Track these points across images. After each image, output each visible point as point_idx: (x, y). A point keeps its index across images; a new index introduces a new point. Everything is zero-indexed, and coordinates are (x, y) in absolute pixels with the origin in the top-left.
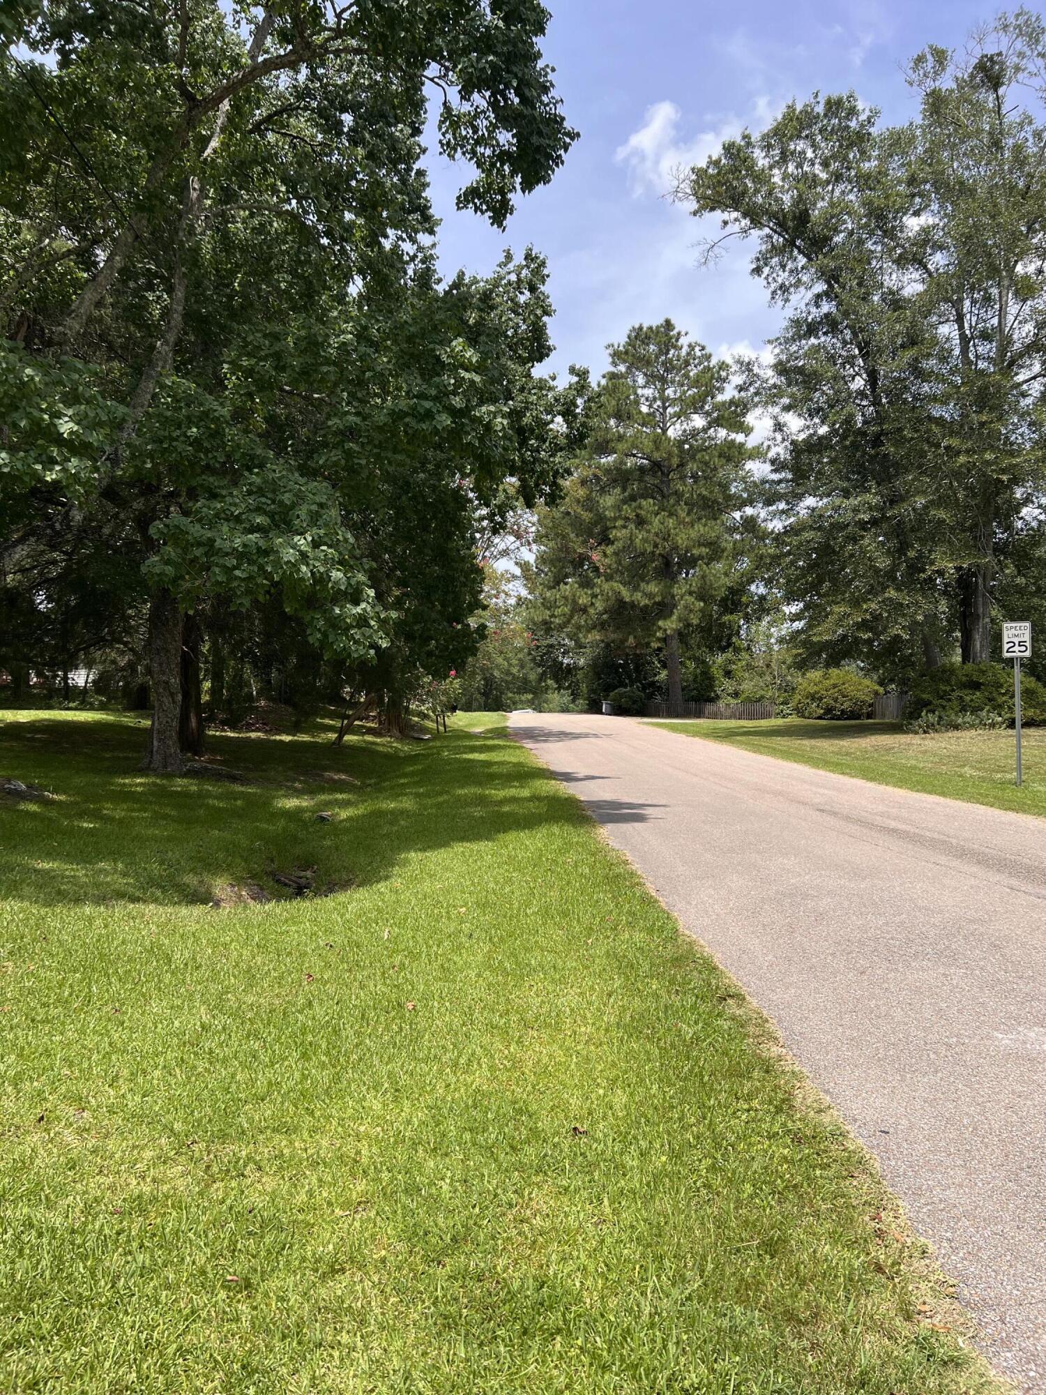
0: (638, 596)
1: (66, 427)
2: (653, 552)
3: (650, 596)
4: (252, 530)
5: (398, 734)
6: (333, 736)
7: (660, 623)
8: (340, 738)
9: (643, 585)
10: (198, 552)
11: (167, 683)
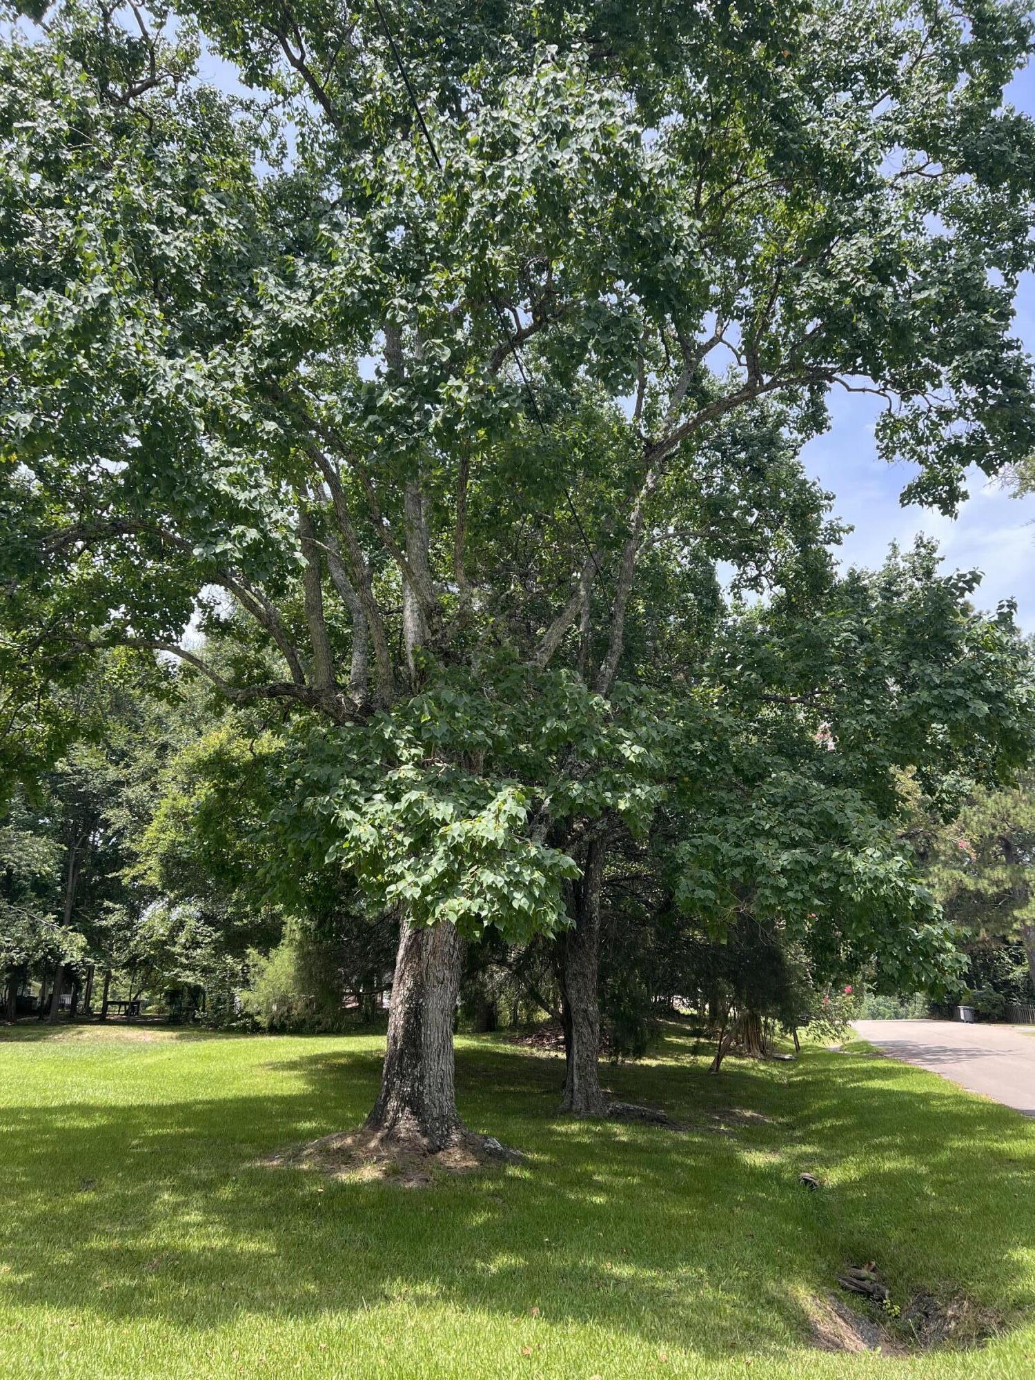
0: (983, 884)
1: (631, 751)
2: (991, 836)
3: (997, 883)
4: (794, 845)
5: (760, 1055)
6: (710, 1060)
7: (1016, 913)
8: (718, 1060)
9: (987, 871)
10: (737, 873)
11: (585, 1011)
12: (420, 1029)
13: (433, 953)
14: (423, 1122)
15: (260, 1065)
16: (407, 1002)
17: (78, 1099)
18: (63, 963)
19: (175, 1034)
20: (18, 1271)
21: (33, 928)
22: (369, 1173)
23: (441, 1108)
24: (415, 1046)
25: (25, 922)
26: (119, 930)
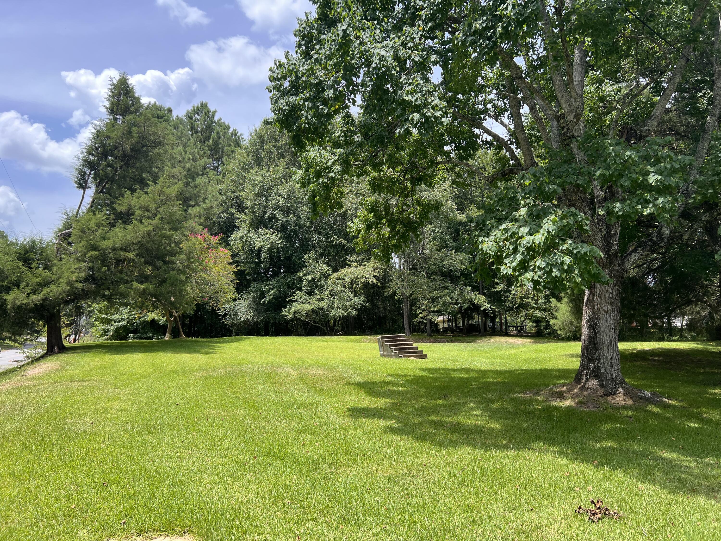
12: (596, 335)
13: (600, 297)
14: (600, 381)
15: (566, 355)
16: (589, 322)
17: (468, 366)
18: (482, 309)
19: (533, 340)
20: (397, 423)
21: (462, 293)
22: (568, 403)
23: (611, 374)
24: (594, 344)
25: (458, 291)
26: (504, 292)
